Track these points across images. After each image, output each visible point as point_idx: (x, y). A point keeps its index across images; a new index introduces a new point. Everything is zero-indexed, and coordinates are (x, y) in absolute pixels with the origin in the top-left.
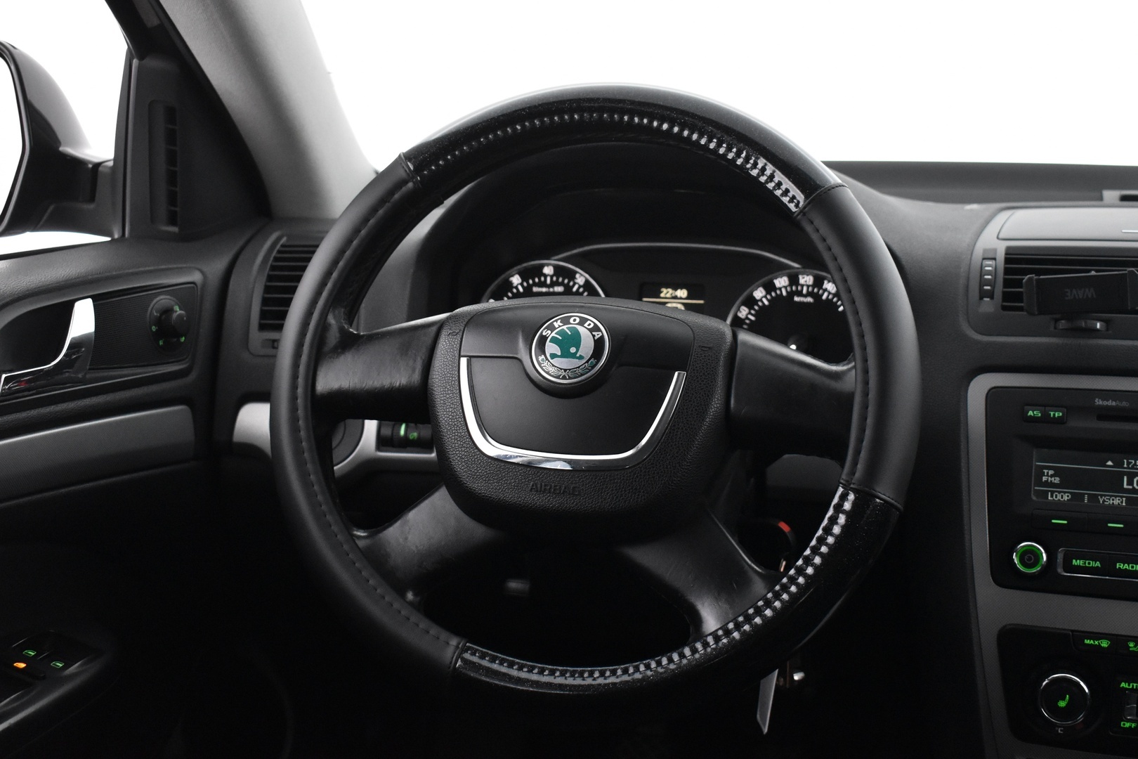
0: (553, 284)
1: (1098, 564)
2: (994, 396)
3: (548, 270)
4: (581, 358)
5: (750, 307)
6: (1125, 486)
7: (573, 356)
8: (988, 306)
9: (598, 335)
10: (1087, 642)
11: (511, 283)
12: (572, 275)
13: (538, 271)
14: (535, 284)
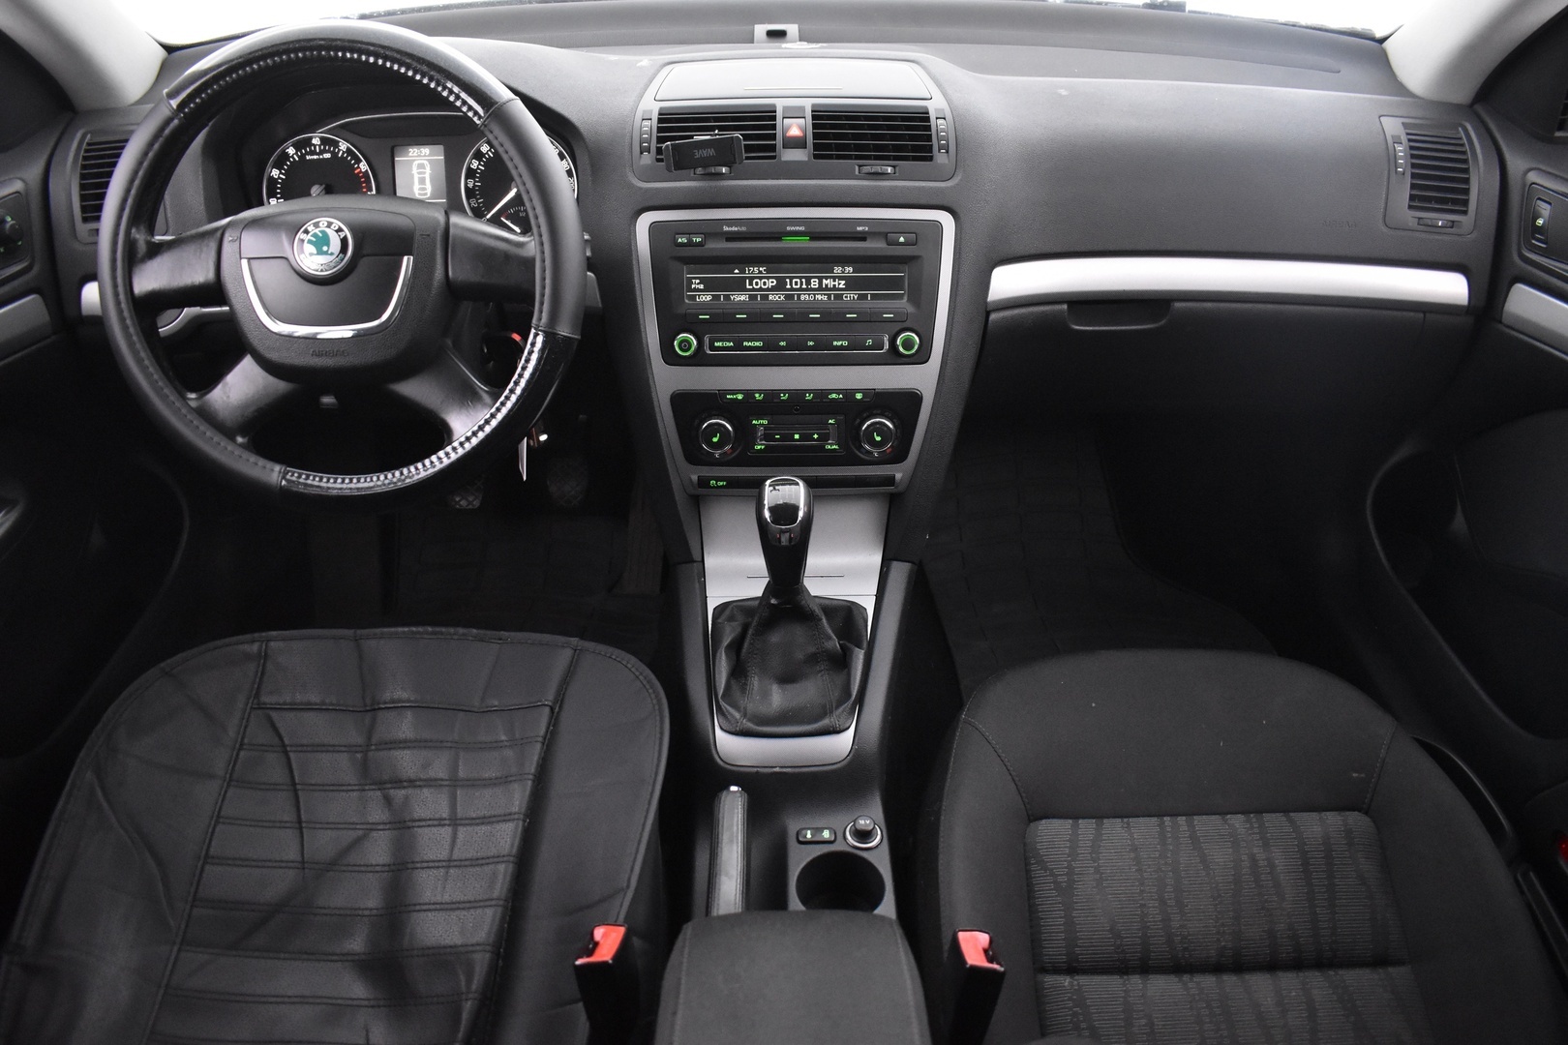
0: (322, 152)
1: (732, 344)
2: (655, 229)
3: (316, 141)
4: (332, 254)
5: (480, 160)
6: (748, 287)
7: (326, 253)
8: (647, 159)
9: (342, 235)
10: (728, 397)
11: (287, 154)
12: (336, 144)
13: (308, 142)
14: (307, 153)
